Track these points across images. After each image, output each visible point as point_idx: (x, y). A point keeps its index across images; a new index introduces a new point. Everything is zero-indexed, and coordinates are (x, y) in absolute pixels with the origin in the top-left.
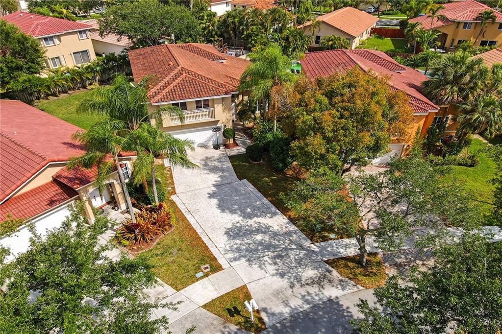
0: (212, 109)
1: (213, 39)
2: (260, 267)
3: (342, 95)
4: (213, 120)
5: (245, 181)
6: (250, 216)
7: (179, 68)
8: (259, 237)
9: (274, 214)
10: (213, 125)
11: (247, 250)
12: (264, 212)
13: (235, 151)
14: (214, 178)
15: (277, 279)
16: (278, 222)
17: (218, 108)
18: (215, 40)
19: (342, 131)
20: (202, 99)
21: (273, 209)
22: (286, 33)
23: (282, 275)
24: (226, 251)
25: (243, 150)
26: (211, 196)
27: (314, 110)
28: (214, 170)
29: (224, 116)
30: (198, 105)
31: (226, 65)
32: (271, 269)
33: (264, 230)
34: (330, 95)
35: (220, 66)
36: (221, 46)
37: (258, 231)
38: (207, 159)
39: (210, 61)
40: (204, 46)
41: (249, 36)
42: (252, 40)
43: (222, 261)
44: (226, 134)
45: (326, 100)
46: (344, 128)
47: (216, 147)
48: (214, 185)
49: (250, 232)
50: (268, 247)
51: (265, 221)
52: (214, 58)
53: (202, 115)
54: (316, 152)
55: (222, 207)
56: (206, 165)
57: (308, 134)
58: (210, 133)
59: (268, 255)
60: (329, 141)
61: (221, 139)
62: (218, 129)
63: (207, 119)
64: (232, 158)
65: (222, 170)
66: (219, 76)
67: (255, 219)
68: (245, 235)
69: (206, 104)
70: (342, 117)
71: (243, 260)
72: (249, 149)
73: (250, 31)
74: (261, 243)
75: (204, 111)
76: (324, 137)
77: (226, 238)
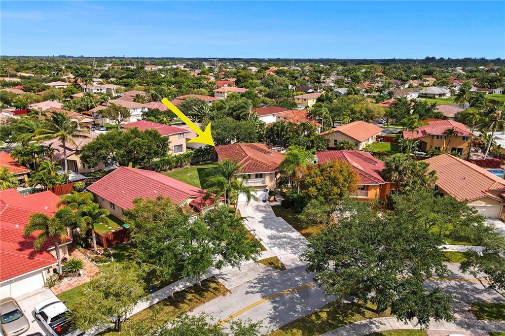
0: (264, 179)
1: (263, 140)
2: (285, 250)
3: (327, 171)
4: (264, 185)
5: (280, 217)
6: (281, 232)
7: (248, 157)
8: (285, 240)
9: (294, 231)
10: (264, 187)
11: (278, 244)
12: (288, 230)
13: (274, 204)
14: (262, 215)
15: (293, 255)
16: (295, 234)
17: (267, 179)
18: (264, 140)
19: (324, 186)
20: (259, 173)
21: (293, 229)
22: (312, 138)
23: (295, 254)
24: (268, 244)
25: (278, 203)
26: (260, 222)
27: (314, 177)
28: (261, 211)
29: (270, 183)
30: (257, 176)
31: (272, 157)
32: (290, 251)
33: (289, 237)
34: (322, 171)
35: (269, 157)
36: (268, 145)
37: (285, 237)
38: (258, 206)
39: (263, 154)
40: (260, 145)
41: (287, 139)
42: (289, 142)
43: (266, 247)
44: (271, 193)
45: (319, 173)
46: (325, 184)
47: (264, 201)
48: (263, 218)
49: (280, 237)
50: (289, 243)
51: (289, 234)
52: (266, 152)
53: (259, 182)
54: (313, 195)
55: (266, 227)
56: (257, 209)
57: (310, 187)
58: (262, 192)
59: (288, 247)
60: (319, 190)
61: (267, 196)
62: (267, 190)
63: (261, 184)
64: (273, 207)
65: (266, 212)
66: (268, 162)
67: (284, 233)
68: (277, 238)
69: (261, 176)
70: (325, 180)
71: (276, 247)
72: (282, 202)
73: (288, 136)
74: (285, 242)
75: (259, 180)
76: (317, 188)
77: (268, 239)
